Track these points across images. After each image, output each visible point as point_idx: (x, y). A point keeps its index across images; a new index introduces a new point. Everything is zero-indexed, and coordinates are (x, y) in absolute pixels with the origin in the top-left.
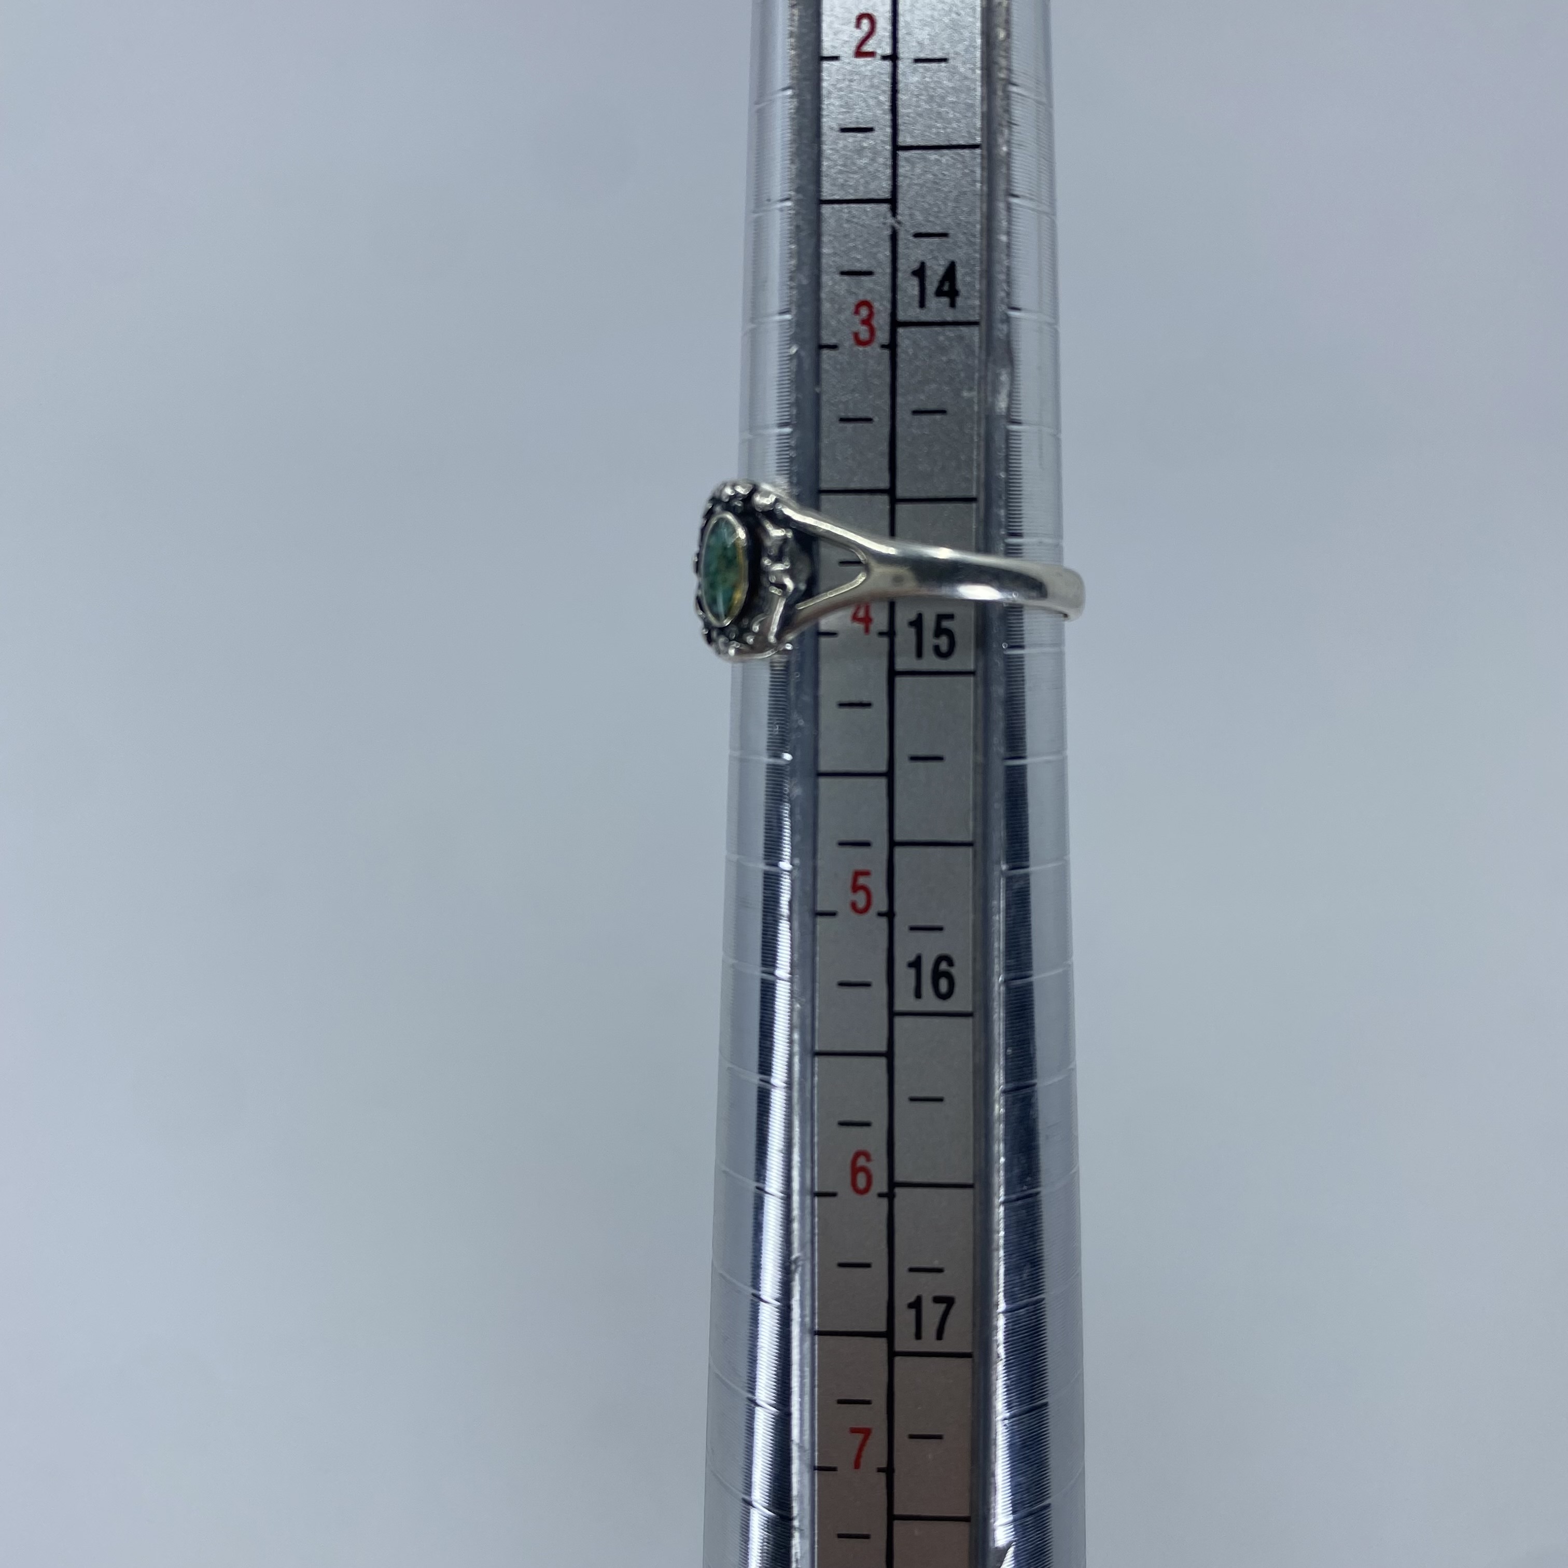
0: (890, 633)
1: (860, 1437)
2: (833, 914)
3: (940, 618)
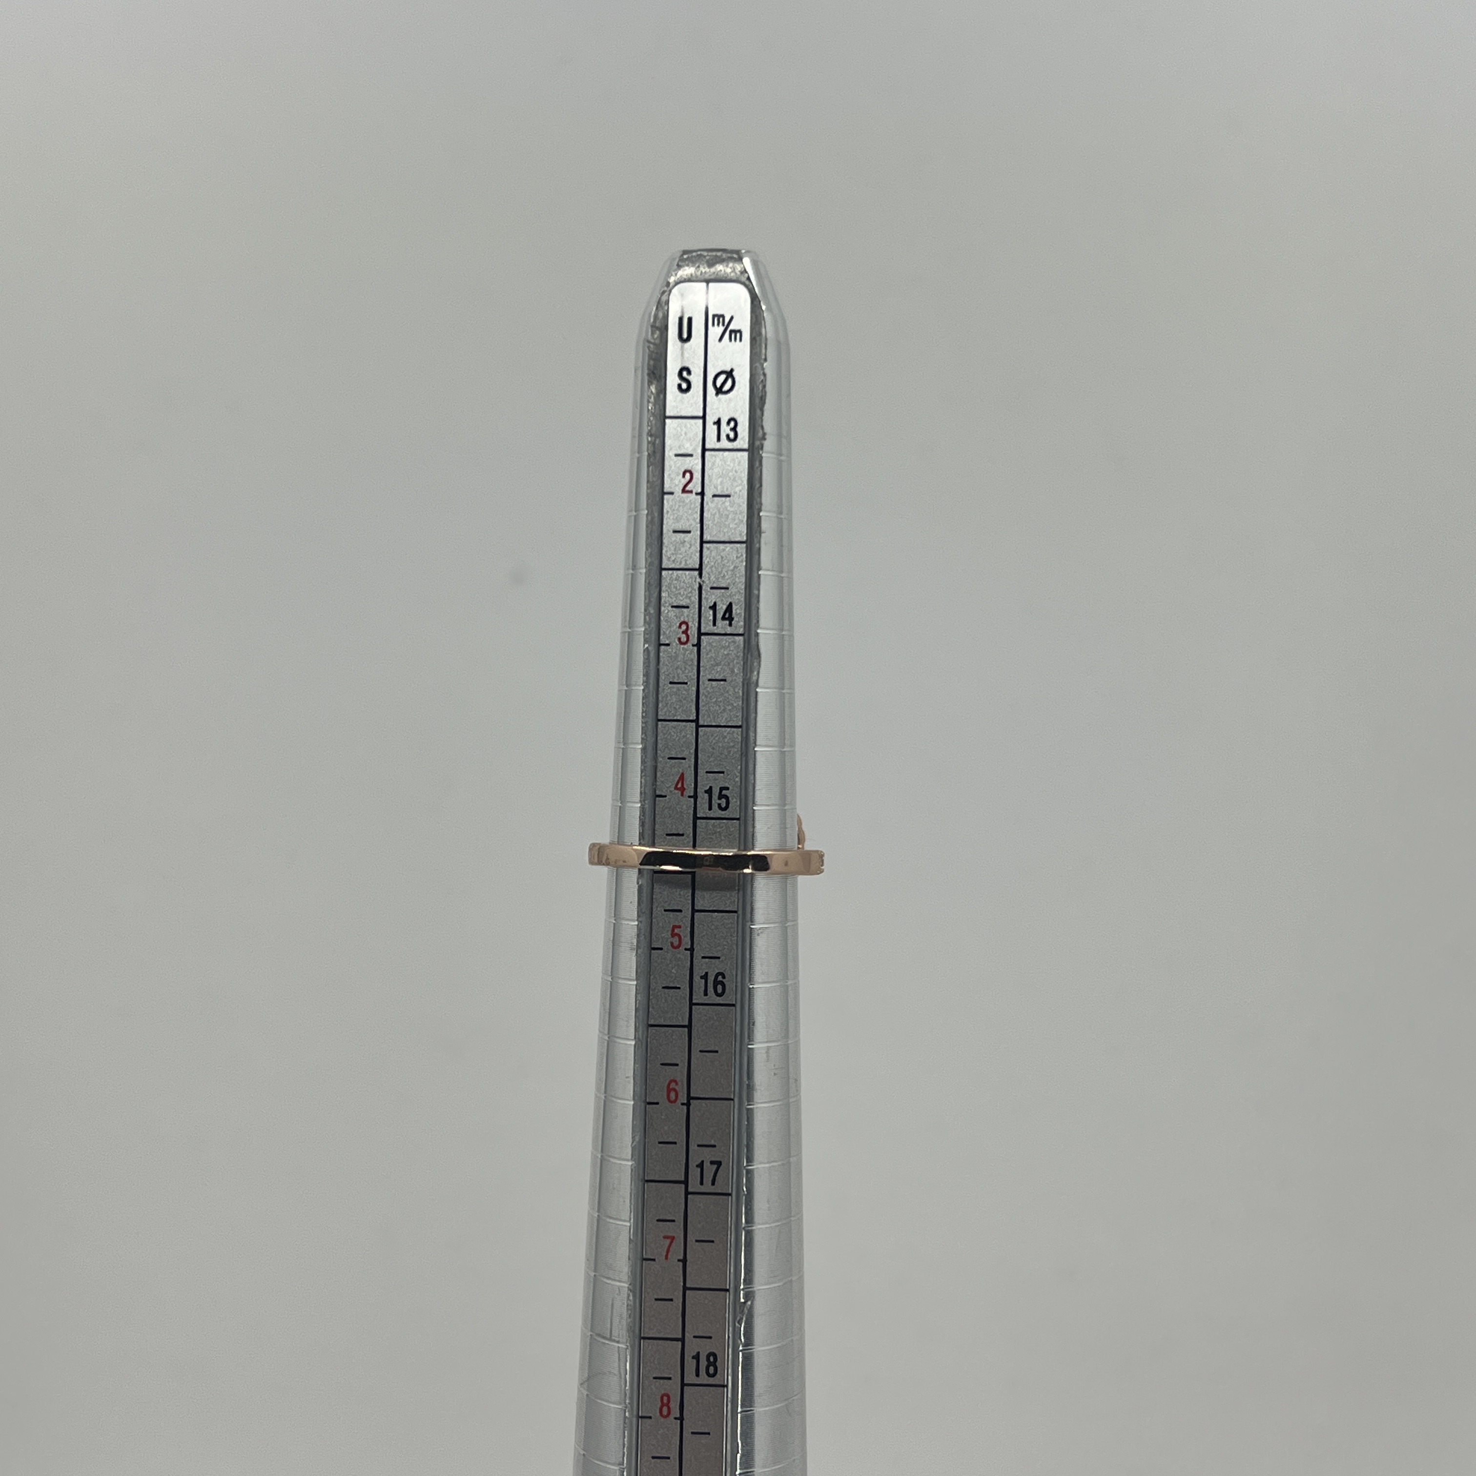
0: (695, 797)
1: (668, 1241)
2: (661, 949)
3: (722, 789)
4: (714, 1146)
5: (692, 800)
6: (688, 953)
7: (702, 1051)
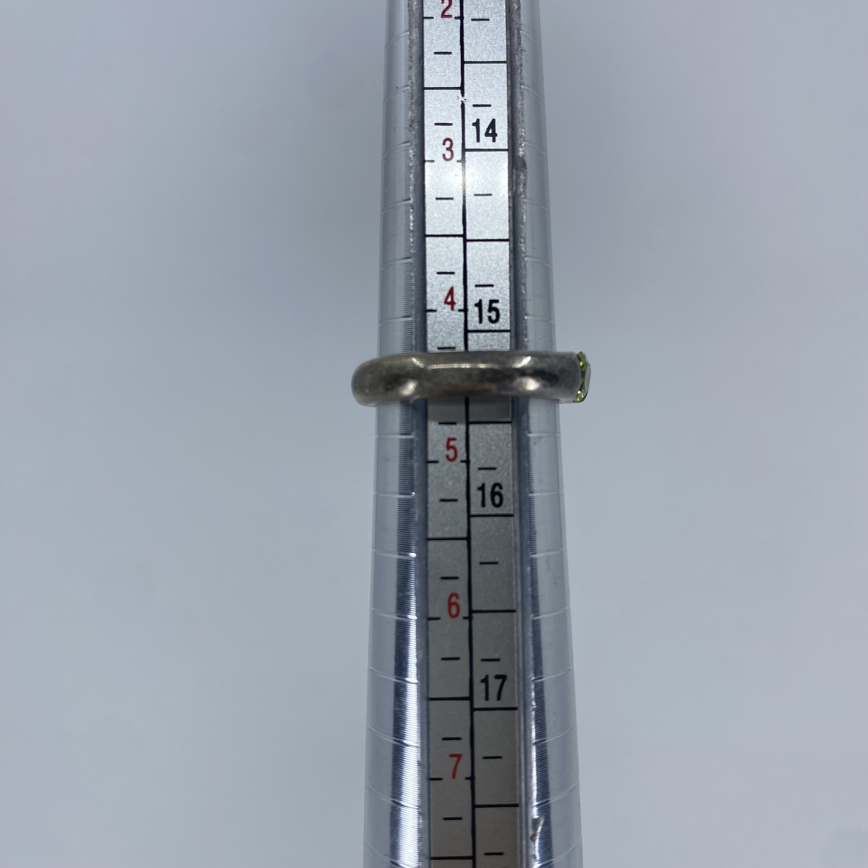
0: (465, 310)
1: (455, 759)
3: (492, 302)
4: (498, 660)
5: (462, 314)
6: (464, 465)
7: (482, 563)
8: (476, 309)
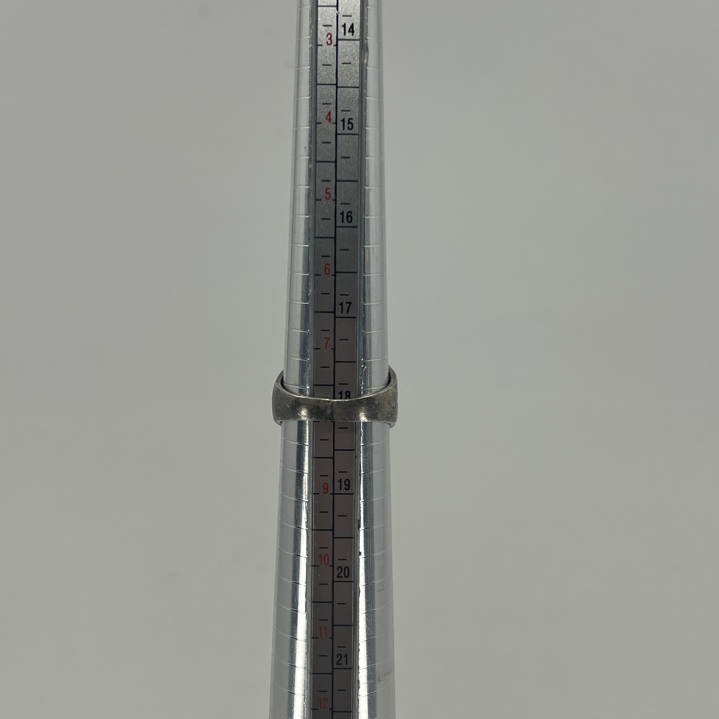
0: (336, 123)
1: (326, 340)
2: (321, 200)
4: (348, 295)
6: (334, 202)
7: (341, 250)
8: (342, 123)
